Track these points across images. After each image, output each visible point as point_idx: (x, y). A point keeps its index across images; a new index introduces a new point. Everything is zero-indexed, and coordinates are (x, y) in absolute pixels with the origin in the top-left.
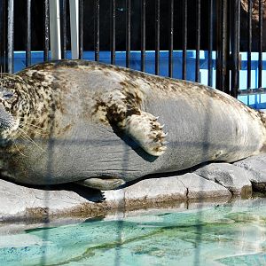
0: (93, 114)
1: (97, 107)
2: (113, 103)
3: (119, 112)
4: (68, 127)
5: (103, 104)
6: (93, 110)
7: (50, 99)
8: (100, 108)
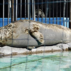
0: (25, 32)
1: (26, 31)
2: (30, 29)
3: (32, 31)
4: (17, 36)
5: (27, 30)
6: (25, 31)
7: (11, 30)
8: (27, 31)
